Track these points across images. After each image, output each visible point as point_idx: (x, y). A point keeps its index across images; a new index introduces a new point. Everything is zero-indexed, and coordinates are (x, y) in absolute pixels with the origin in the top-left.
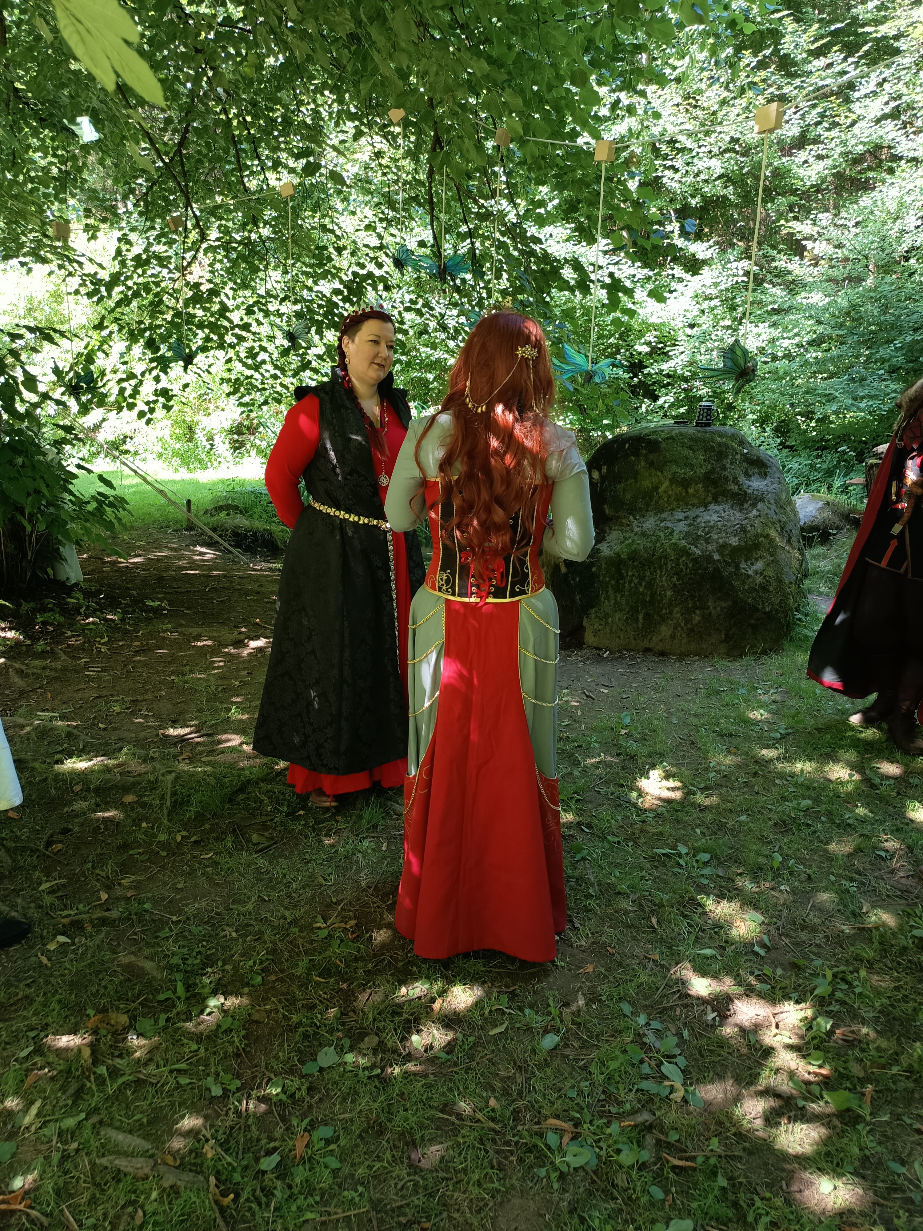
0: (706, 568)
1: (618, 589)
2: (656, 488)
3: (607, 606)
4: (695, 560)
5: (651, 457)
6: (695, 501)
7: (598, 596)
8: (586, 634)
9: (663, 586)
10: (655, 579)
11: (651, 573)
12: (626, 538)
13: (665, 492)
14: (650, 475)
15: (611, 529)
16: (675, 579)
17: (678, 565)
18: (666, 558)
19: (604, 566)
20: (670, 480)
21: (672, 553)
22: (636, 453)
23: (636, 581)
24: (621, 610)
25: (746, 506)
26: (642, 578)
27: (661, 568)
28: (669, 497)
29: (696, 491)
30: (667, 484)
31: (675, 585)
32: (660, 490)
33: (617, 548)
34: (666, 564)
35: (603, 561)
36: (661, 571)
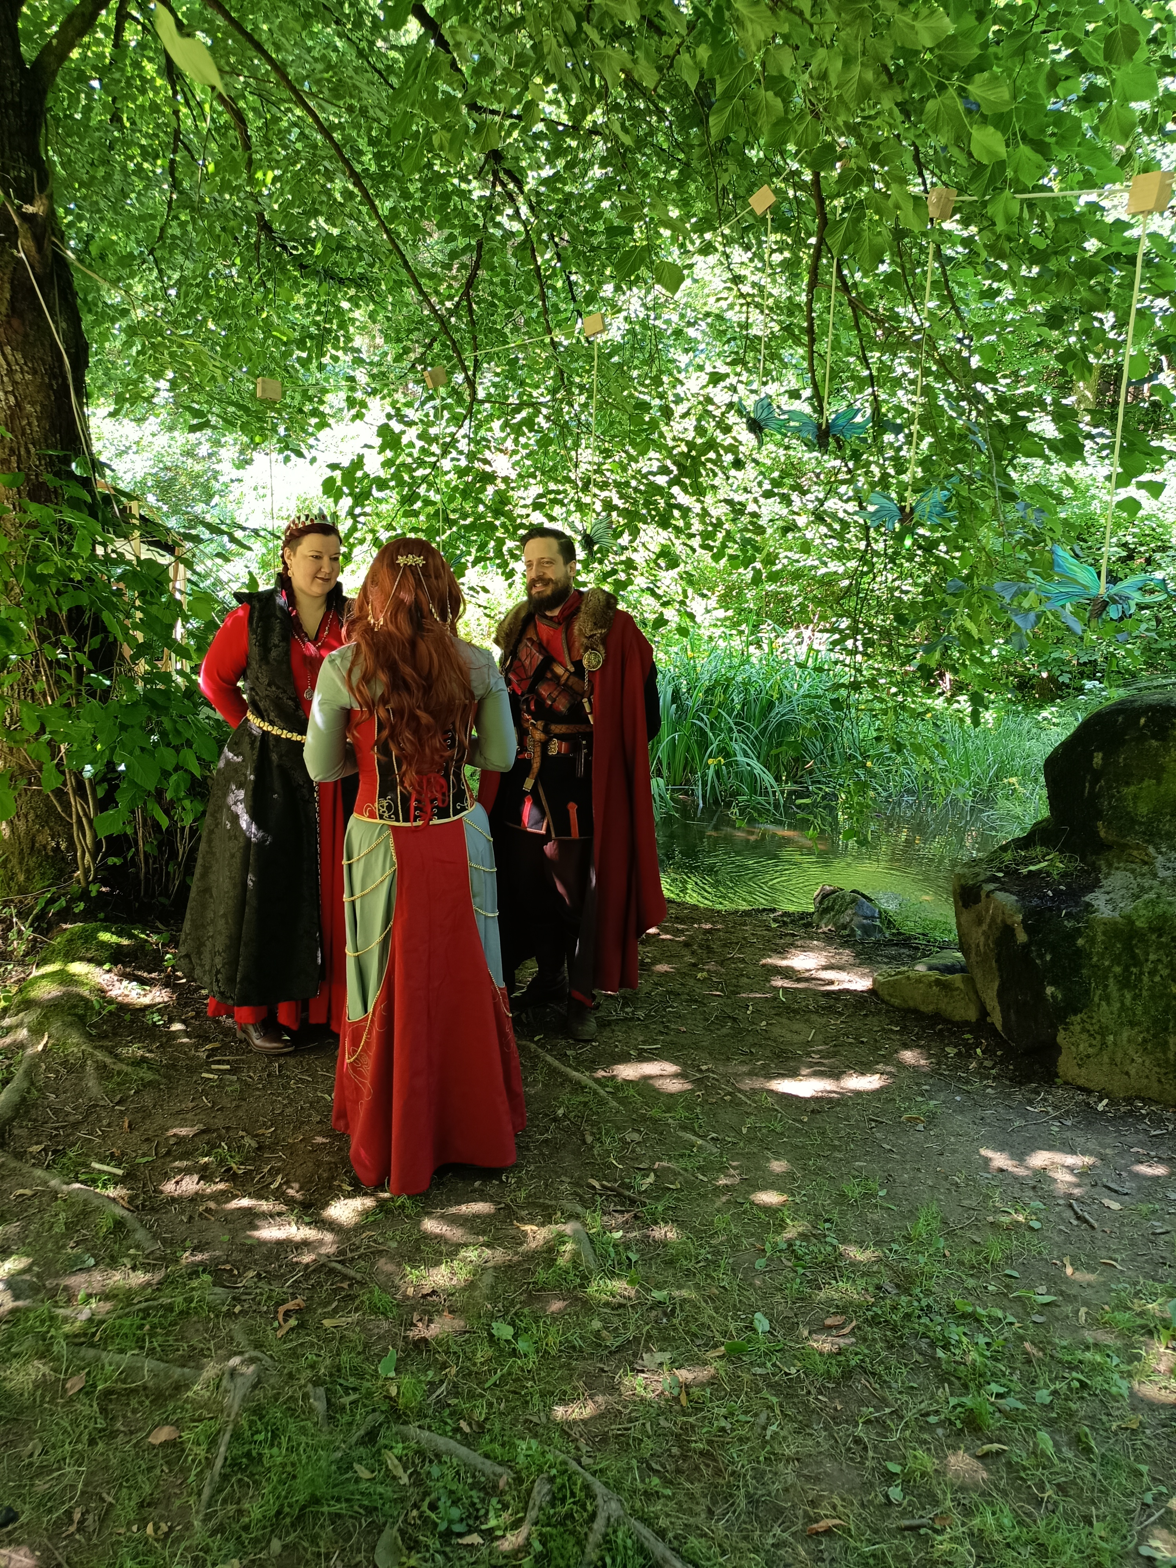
1: (1125, 983)
3: (1106, 1013)
7: (1087, 992)
8: (1062, 1059)
12: (1143, 890)
15: (1110, 865)
22: (1162, 735)
24: (1132, 1024)
33: (1127, 906)
35: (1100, 930)
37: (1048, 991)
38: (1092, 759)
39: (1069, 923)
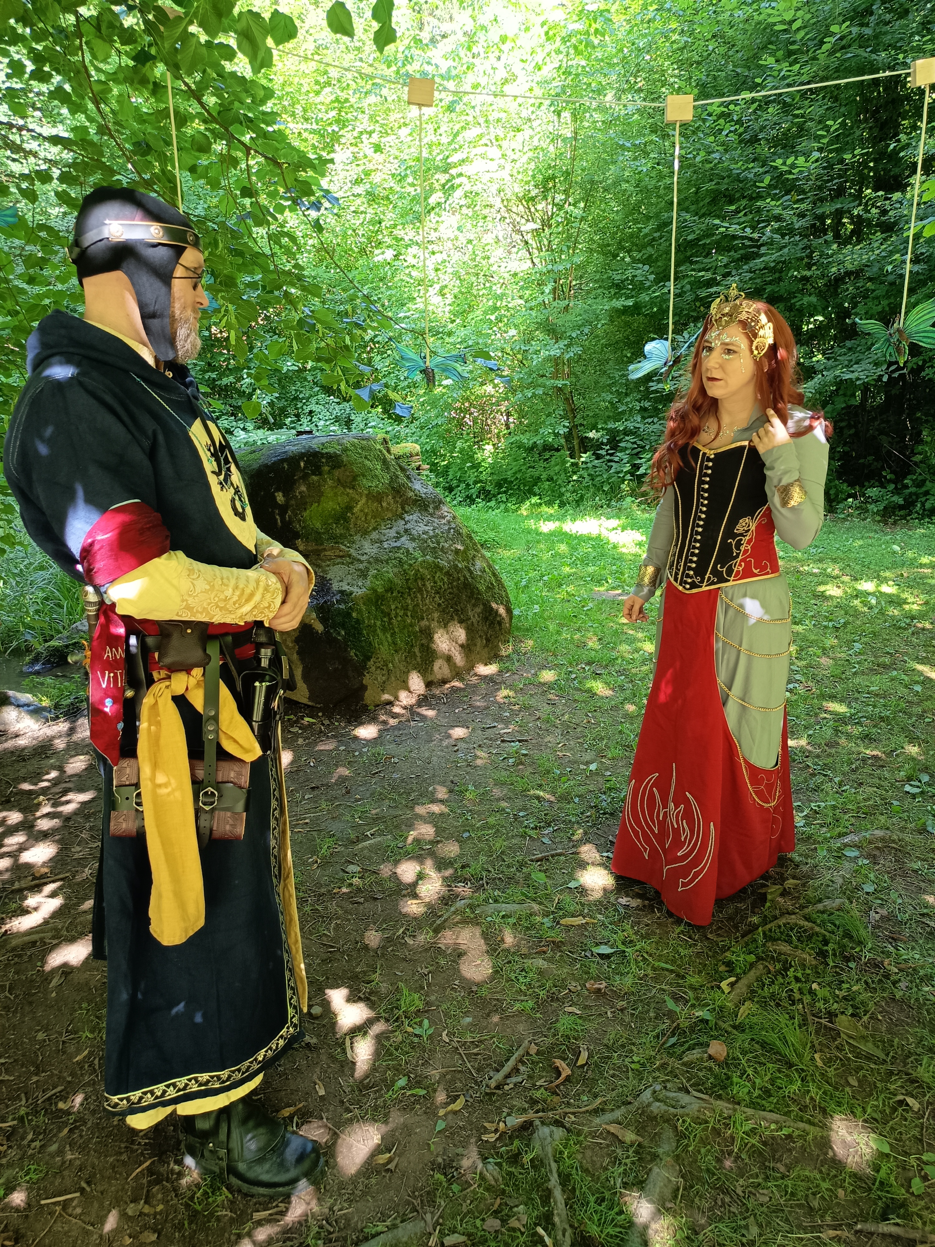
0: (459, 579)
1: (385, 629)
2: (349, 508)
3: (382, 652)
4: (448, 574)
5: (336, 473)
6: (390, 515)
7: (370, 644)
8: (368, 693)
9: (428, 609)
10: (418, 605)
11: (412, 600)
13: (361, 511)
14: (336, 494)
16: (437, 599)
17: (435, 582)
18: (422, 579)
19: (364, 608)
20: (367, 496)
21: (426, 572)
22: (317, 471)
23: (401, 613)
25: (431, 510)
26: (406, 609)
27: (420, 590)
28: (366, 515)
29: (389, 504)
30: (364, 500)
31: (439, 605)
32: (355, 510)
33: (365, 583)
34: (424, 585)
35: (361, 603)
36: (422, 595)
37: (352, 654)
38: (275, 498)
39: (342, 606)
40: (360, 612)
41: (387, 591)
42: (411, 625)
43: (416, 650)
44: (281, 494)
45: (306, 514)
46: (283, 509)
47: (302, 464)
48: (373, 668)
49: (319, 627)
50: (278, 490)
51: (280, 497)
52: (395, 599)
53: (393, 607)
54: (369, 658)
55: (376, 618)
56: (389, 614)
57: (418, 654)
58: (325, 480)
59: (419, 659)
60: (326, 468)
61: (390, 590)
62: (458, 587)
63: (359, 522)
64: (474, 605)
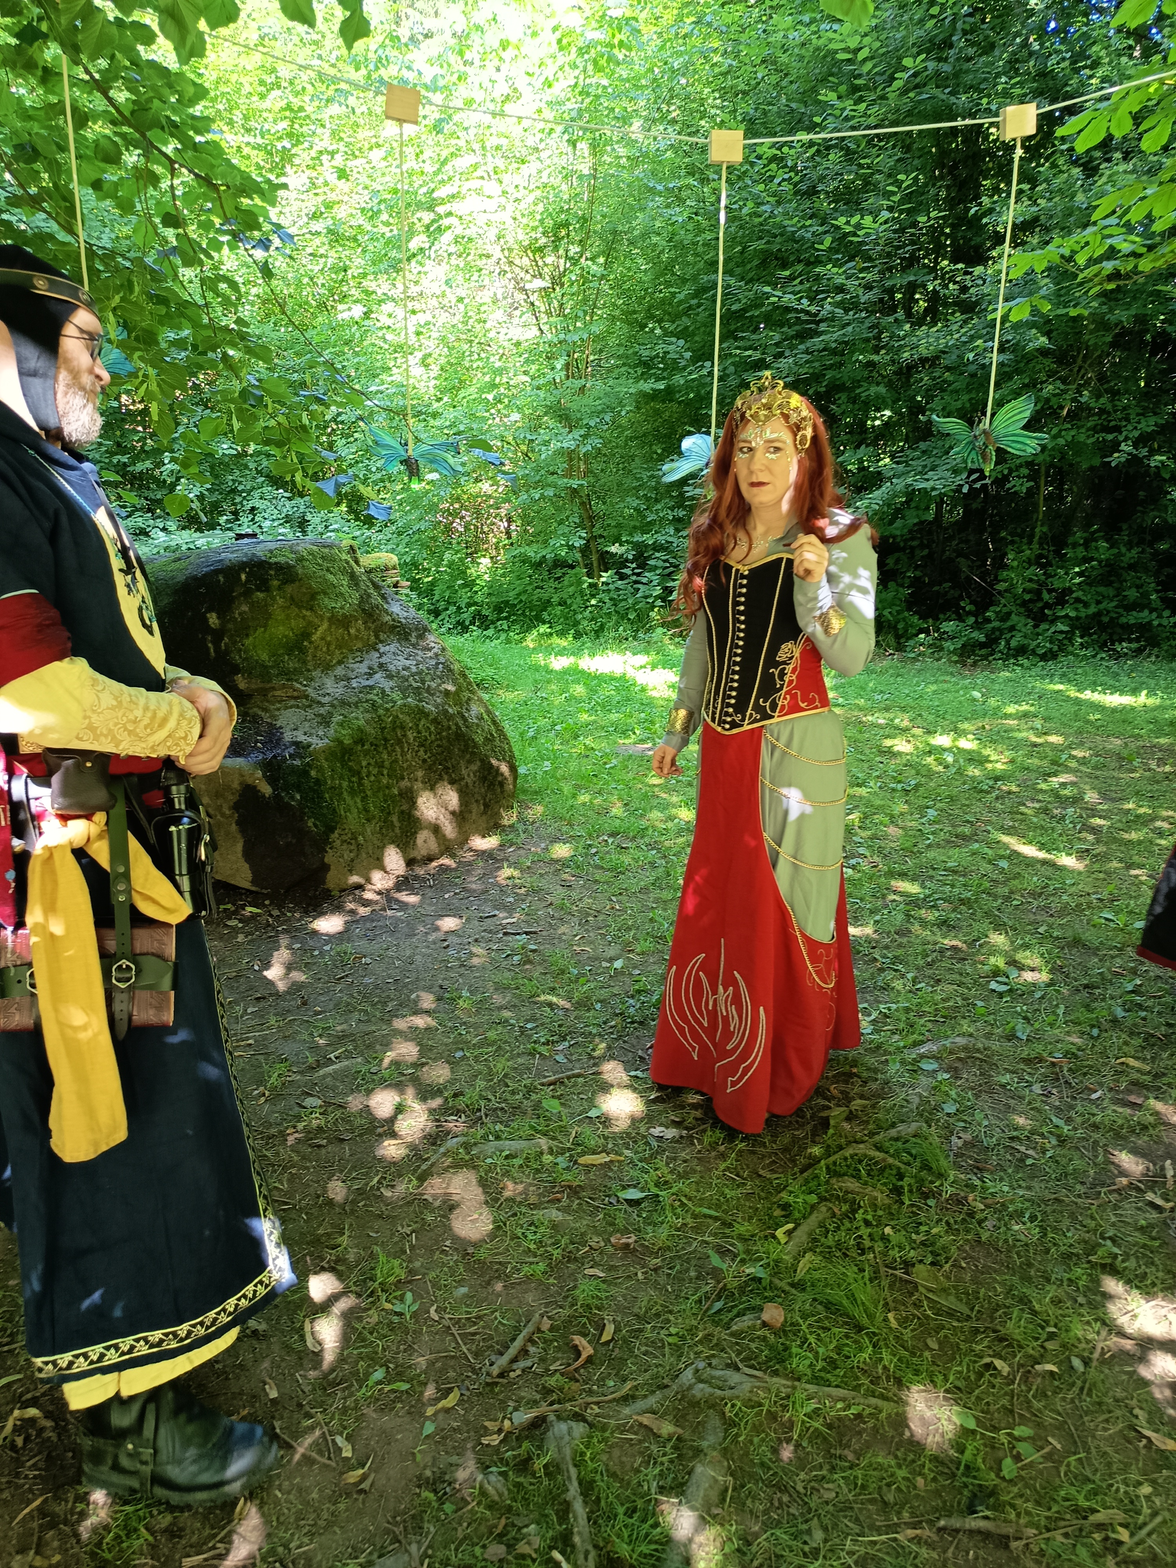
0: (449, 728)
1: (354, 792)
2: (306, 635)
3: (350, 821)
4: (435, 721)
5: (289, 589)
6: (360, 645)
7: (334, 810)
8: (330, 875)
10: (396, 761)
11: (389, 754)
12: (324, 716)
13: (322, 639)
14: (288, 617)
16: (421, 753)
17: (419, 732)
18: (402, 728)
19: (325, 765)
20: (330, 619)
21: (407, 719)
22: (264, 585)
23: (375, 771)
25: (413, 640)
26: (381, 765)
27: (399, 742)
28: (329, 644)
29: (358, 630)
30: (325, 625)
31: (424, 761)
32: (314, 638)
33: (327, 732)
34: (405, 736)
35: (322, 758)
36: (402, 748)
37: (310, 824)
38: (206, 620)
39: (297, 762)
40: (320, 769)
41: (355, 743)
42: (388, 787)
43: (395, 819)
44: (214, 615)
45: (248, 642)
46: (218, 635)
47: (243, 577)
48: (338, 842)
49: (266, 790)
50: (210, 610)
51: (213, 619)
52: (366, 753)
53: (364, 763)
54: (332, 830)
55: (341, 778)
56: (359, 773)
57: (397, 824)
58: (273, 598)
59: (397, 831)
60: (276, 583)
61: (361, 741)
62: (448, 738)
63: (319, 654)
64: (469, 762)
